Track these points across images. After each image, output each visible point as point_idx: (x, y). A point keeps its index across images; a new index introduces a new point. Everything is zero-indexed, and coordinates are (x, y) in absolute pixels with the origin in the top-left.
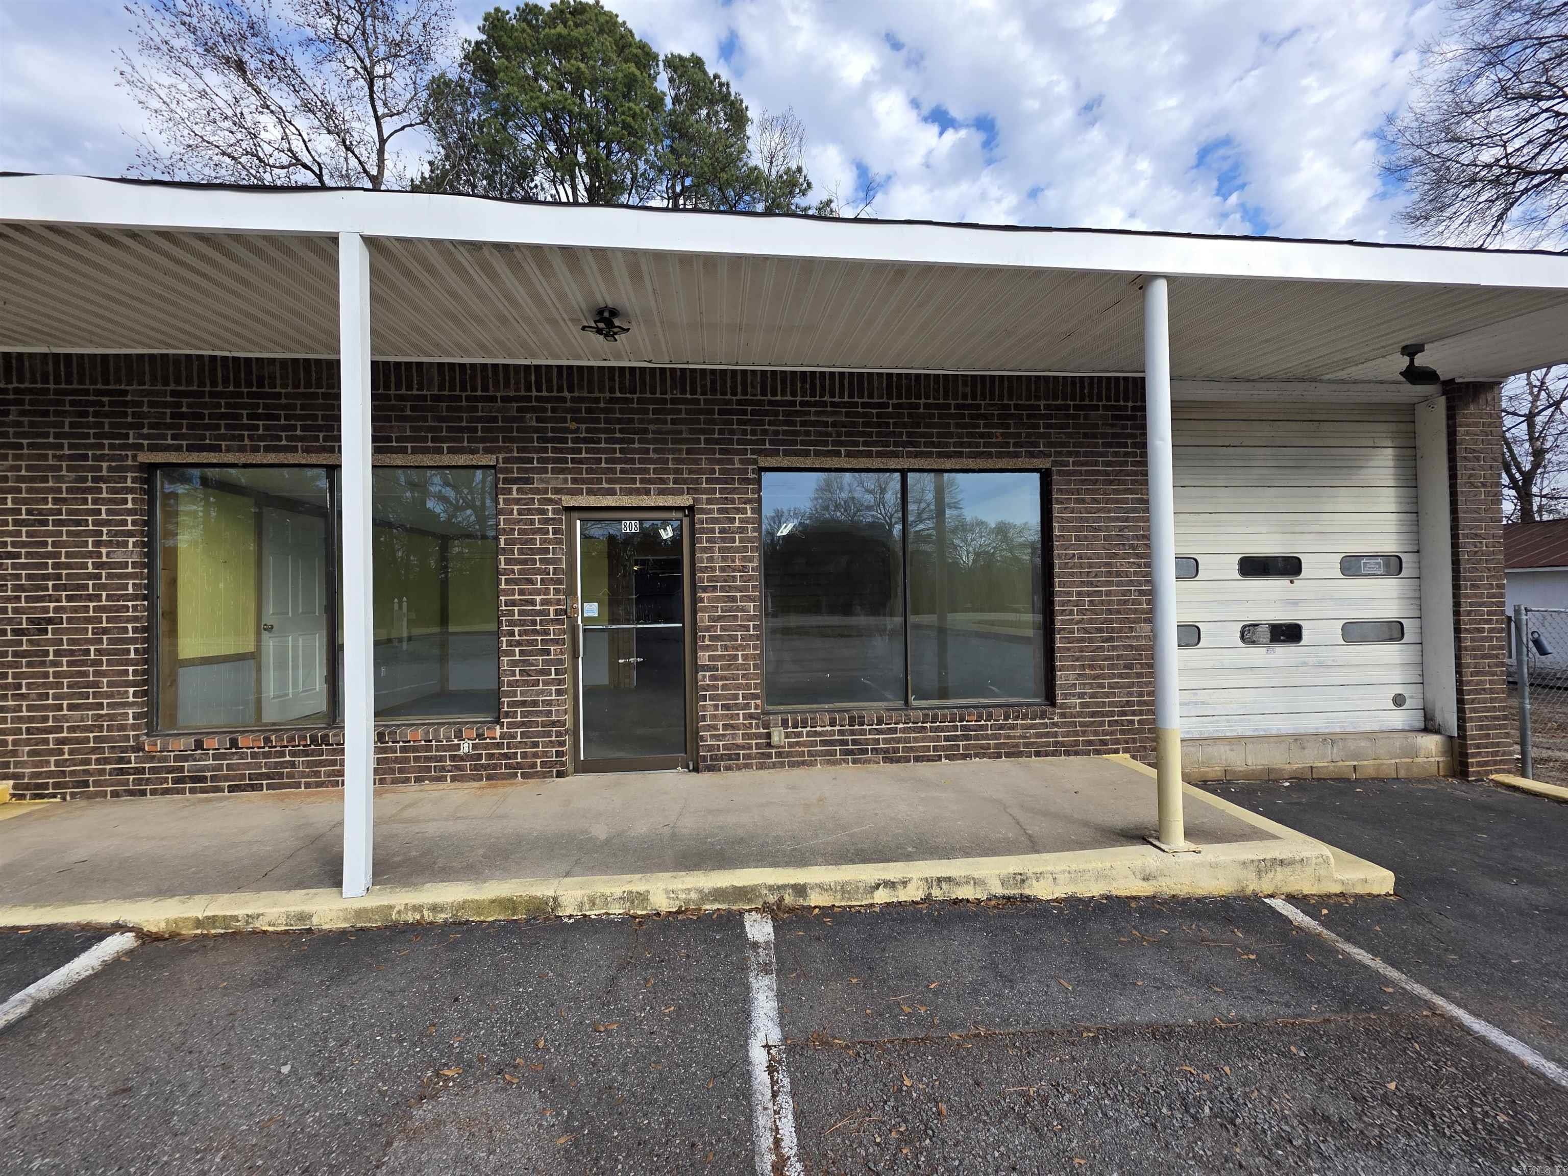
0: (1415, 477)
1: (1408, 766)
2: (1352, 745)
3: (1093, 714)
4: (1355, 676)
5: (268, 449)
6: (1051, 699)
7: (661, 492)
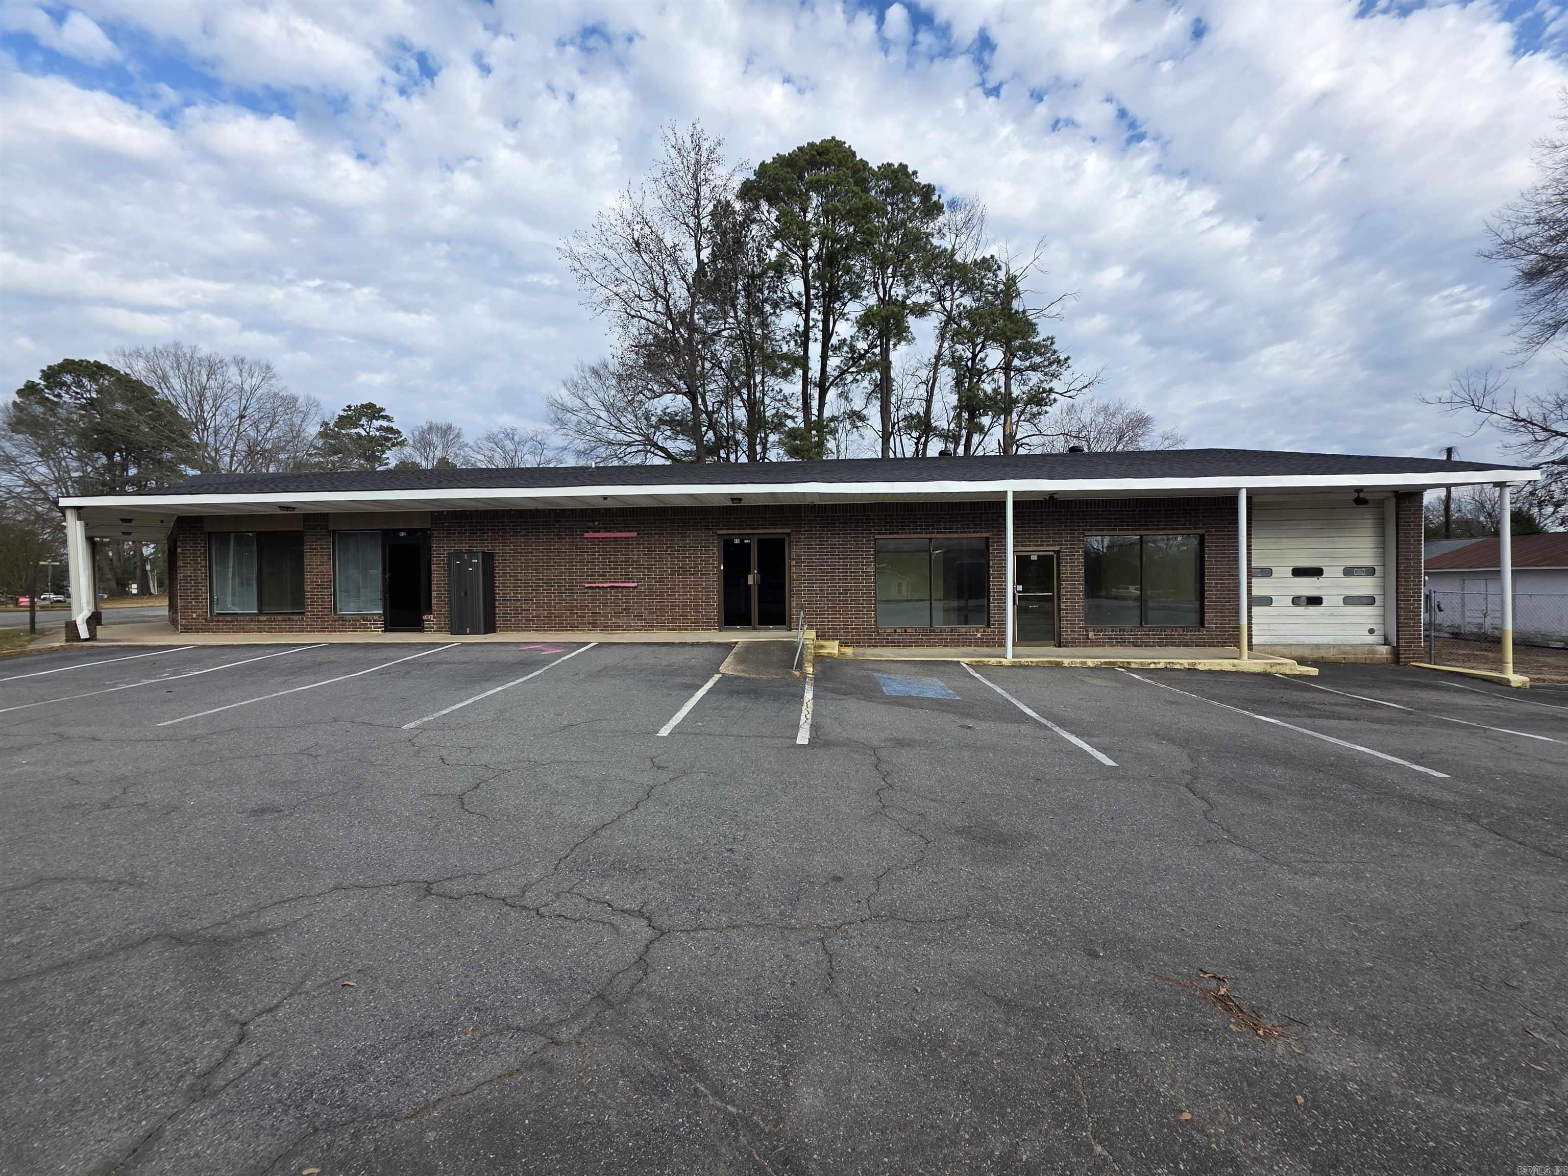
0: (1384, 532)
1: (1372, 659)
2: (1343, 648)
3: (1221, 631)
4: (1348, 620)
5: (914, 533)
6: (1202, 624)
7: (1048, 545)
